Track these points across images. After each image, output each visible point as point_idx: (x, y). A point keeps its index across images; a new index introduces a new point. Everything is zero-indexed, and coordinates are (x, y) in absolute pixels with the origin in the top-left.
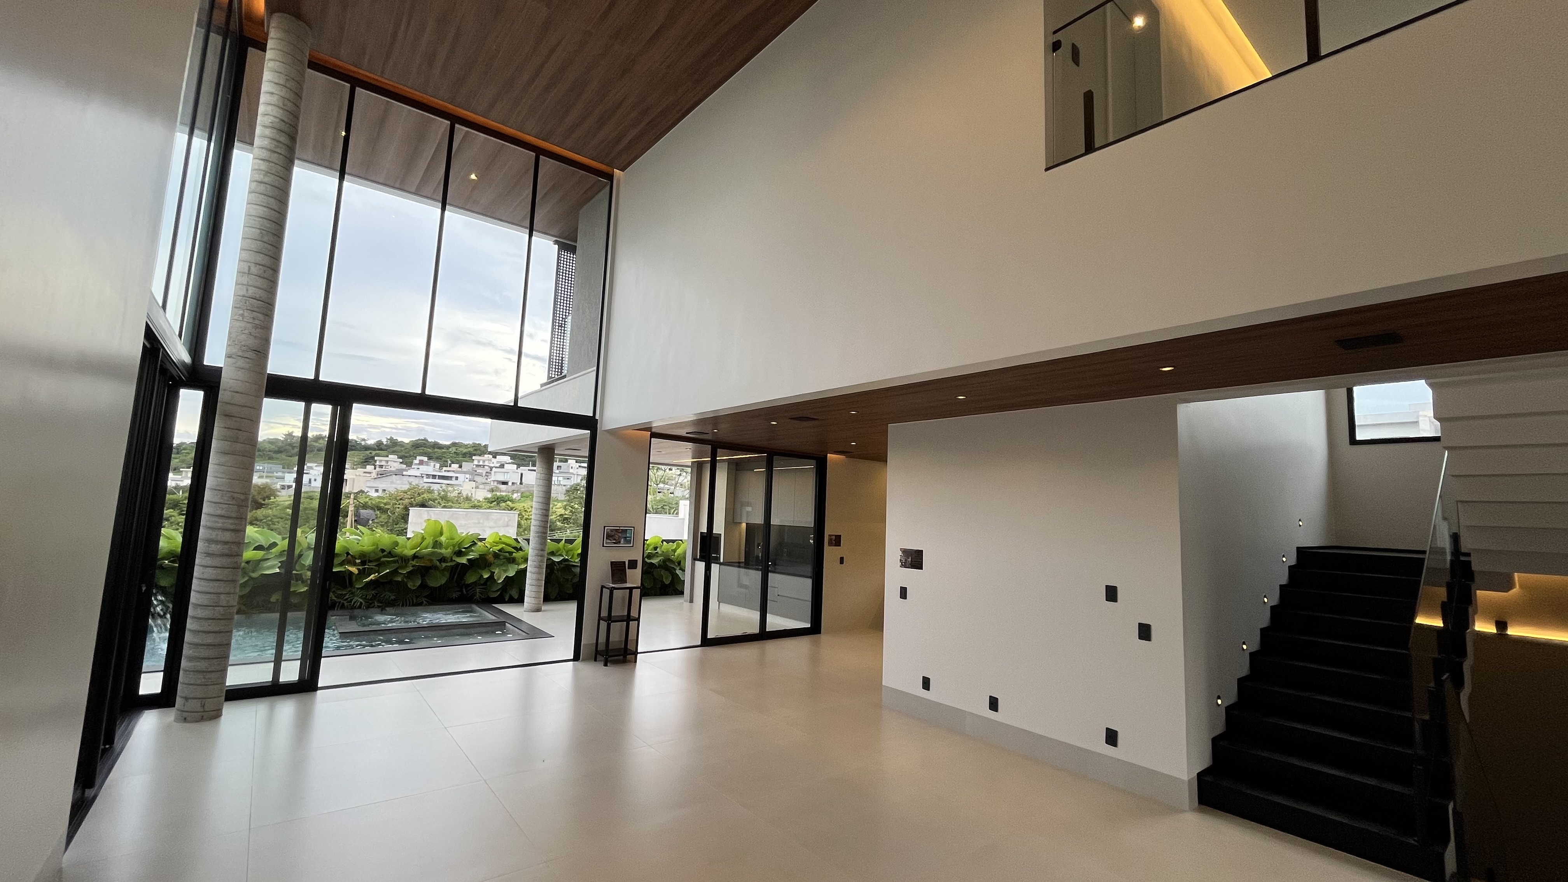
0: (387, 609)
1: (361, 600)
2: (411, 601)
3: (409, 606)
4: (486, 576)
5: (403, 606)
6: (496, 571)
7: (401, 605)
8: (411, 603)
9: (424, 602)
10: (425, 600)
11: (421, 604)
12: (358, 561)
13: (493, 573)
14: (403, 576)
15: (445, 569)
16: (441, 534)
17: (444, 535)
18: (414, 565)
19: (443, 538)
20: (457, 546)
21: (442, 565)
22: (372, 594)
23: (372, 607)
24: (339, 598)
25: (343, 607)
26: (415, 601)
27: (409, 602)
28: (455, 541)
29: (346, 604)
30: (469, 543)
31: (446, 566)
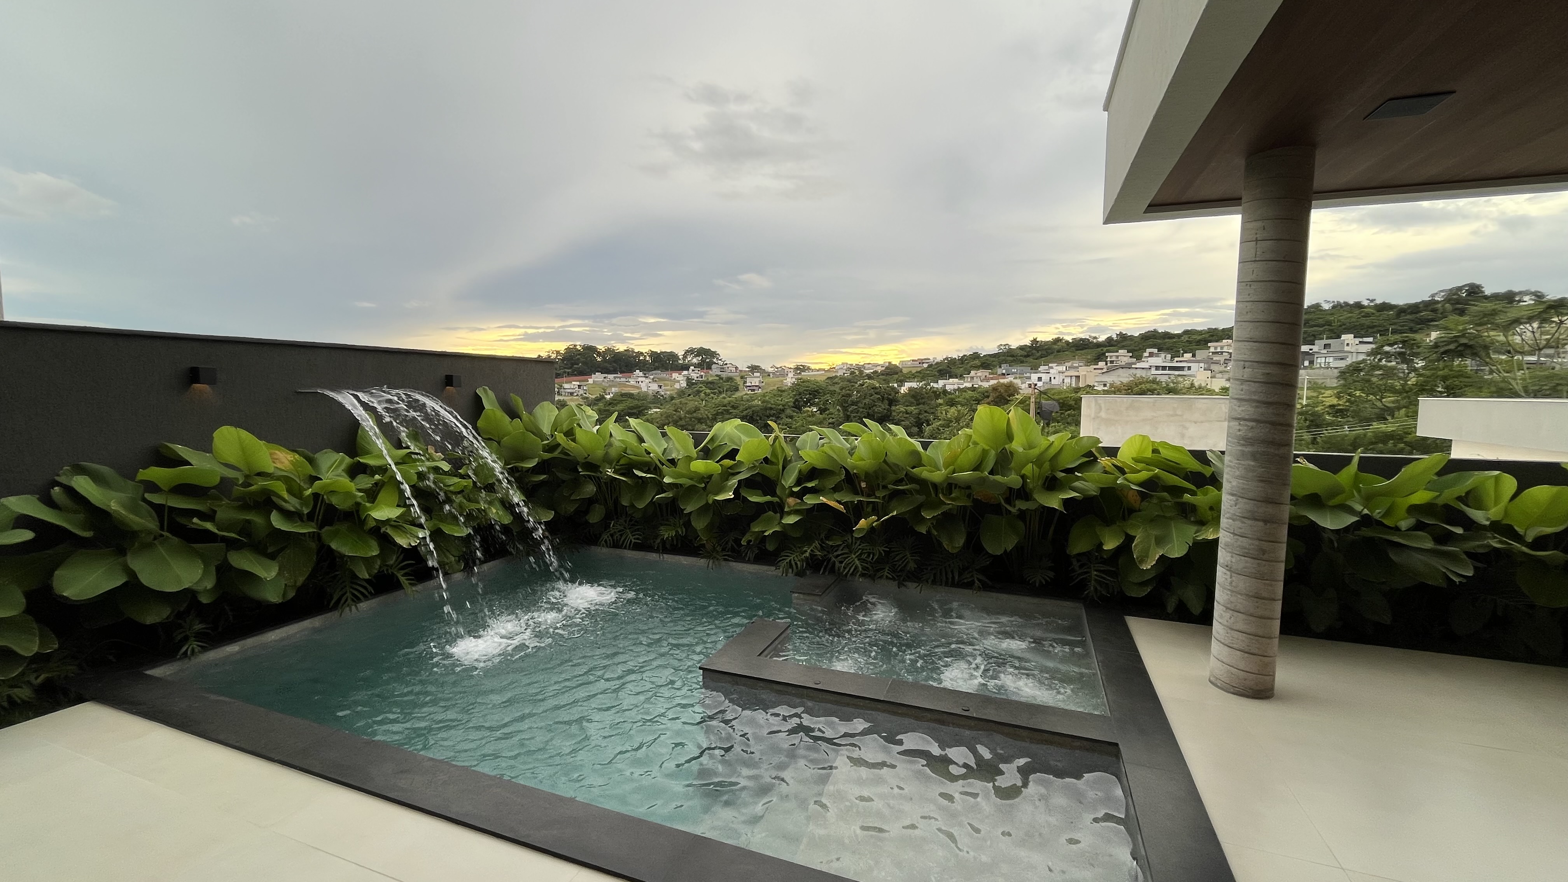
0: (909, 584)
1: (857, 562)
2: (950, 576)
3: (947, 584)
4: (1110, 545)
5: (934, 582)
6: (1139, 536)
7: (930, 581)
8: (950, 580)
9: (977, 581)
10: (977, 578)
11: (969, 585)
12: (863, 485)
13: (1130, 539)
14: (932, 524)
15: (1022, 514)
16: (1010, 437)
17: (1016, 439)
18: (949, 503)
19: (1017, 446)
20: (1047, 465)
21: (1014, 506)
22: (880, 552)
23: (881, 577)
24: (828, 552)
25: (832, 571)
26: (957, 578)
27: (947, 578)
28: (1035, 452)
29: (837, 564)
30: (1078, 459)
31: (1020, 510)
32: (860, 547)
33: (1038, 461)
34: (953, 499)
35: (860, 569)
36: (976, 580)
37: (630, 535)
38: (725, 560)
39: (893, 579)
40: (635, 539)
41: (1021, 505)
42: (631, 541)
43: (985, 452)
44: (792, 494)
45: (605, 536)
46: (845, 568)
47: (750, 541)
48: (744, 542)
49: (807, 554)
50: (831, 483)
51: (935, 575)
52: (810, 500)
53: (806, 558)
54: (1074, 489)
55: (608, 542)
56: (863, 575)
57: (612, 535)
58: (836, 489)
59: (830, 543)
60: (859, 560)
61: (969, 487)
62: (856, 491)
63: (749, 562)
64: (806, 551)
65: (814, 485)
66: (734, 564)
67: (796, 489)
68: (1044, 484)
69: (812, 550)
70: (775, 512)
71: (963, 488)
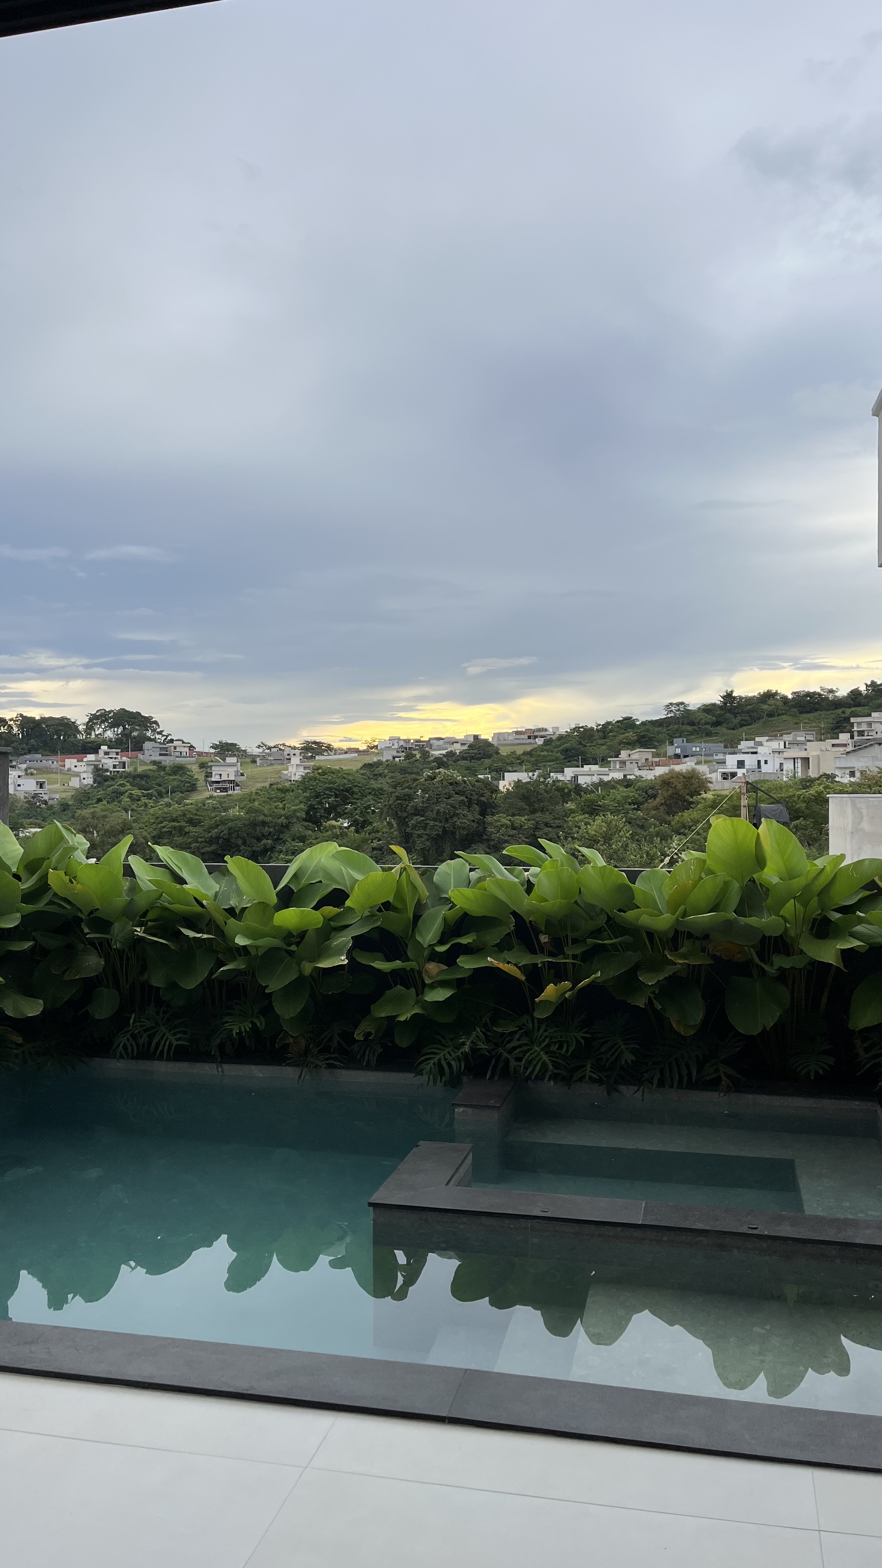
0: (622, 1088)
1: (545, 1058)
2: (685, 1072)
3: (680, 1086)
5: (661, 1084)
7: (655, 1082)
8: (685, 1078)
9: (724, 1078)
10: (725, 1074)
11: (713, 1085)
12: (544, 939)
14: (653, 993)
15: (783, 975)
16: (760, 861)
17: (768, 863)
18: (679, 961)
19: (770, 875)
20: (814, 901)
21: (772, 965)
22: (577, 1039)
23: (581, 1079)
24: (496, 1045)
25: (505, 1073)
26: (694, 1074)
27: (680, 1075)
28: (799, 883)
29: (513, 1063)
30: (856, 893)
31: (780, 969)
32: (547, 1034)
33: (803, 897)
34: (684, 956)
35: (551, 1067)
36: (722, 1075)
37: (168, 1034)
38: (330, 1066)
39: (600, 1082)
40: (177, 1040)
41: (780, 962)
42: (170, 1045)
43: (726, 884)
44: (434, 957)
45: (123, 1039)
46: (526, 1068)
47: (369, 1034)
48: (358, 1036)
49: (466, 1048)
50: (494, 937)
51: (662, 1072)
52: (467, 963)
53: (465, 1055)
54: (854, 936)
55: (130, 1048)
56: (555, 1077)
57: (134, 1036)
58: (502, 947)
59: (500, 1030)
60: (546, 1053)
61: (706, 937)
62: (532, 947)
63: (368, 1068)
64: (464, 1044)
65: (470, 941)
66: (344, 1072)
67: (442, 949)
68: (812, 929)
69: (472, 1042)
70: (407, 988)
71: (698, 938)
